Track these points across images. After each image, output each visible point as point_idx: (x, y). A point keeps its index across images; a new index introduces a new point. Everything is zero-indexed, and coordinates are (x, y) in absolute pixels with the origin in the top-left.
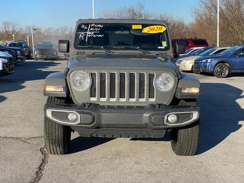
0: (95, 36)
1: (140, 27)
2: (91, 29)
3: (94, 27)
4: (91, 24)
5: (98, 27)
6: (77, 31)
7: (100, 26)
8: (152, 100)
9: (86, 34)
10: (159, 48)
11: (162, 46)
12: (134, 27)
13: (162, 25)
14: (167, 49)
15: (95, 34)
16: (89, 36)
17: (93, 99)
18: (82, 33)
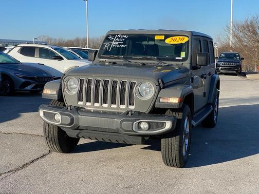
0: (118, 46)
1: (163, 37)
2: (117, 40)
3: (120, 38)
4: (118, 35)
5: (123, 38)
6: (104, 42)
7: (125, 36)
8: (132, 107)
9: (111, 44)
10: (176, 58)
11: (180, 56)
12: (157, 38)
13: (185, 36)
14: (184, 59)
15: (119, 44)
16: (114, 46)
17: (80, 103)
18: (108, 43)
